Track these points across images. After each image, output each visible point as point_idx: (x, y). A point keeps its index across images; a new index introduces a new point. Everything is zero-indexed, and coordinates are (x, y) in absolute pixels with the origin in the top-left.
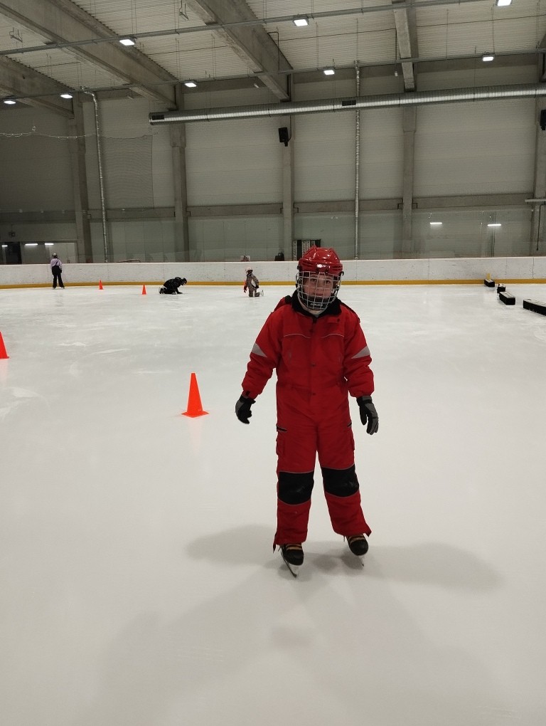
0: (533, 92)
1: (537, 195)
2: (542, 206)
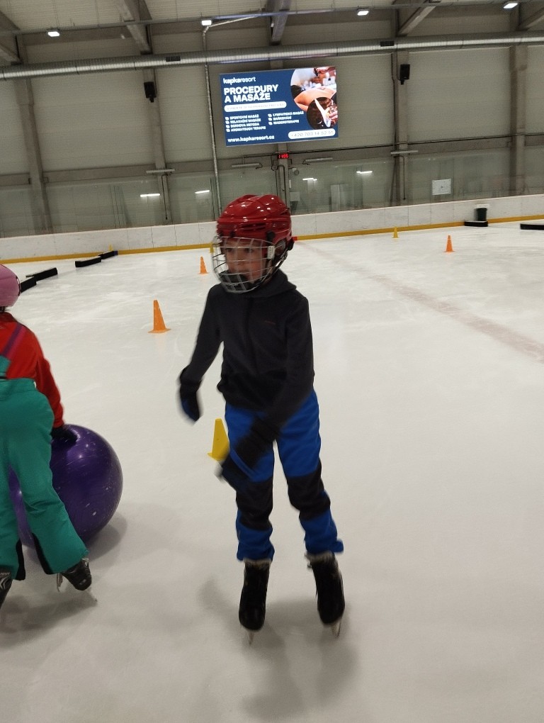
0: (131, 65)
1: (157, 166)
2: (164, 177)
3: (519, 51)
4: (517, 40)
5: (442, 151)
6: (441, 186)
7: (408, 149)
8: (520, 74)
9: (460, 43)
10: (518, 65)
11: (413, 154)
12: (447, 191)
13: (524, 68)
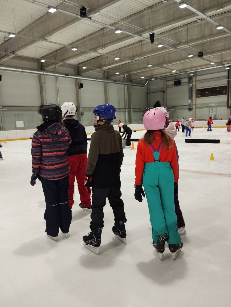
3: (42, 77)
4: (42, 73)
5: (16, 110)
6: (20, 124)
7: (2, 108)
8: (43, 85)
9: (21, 70)
10: (42, 82)
11: (4, 110)
12: (22, 126)
13: (45, 83)
